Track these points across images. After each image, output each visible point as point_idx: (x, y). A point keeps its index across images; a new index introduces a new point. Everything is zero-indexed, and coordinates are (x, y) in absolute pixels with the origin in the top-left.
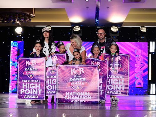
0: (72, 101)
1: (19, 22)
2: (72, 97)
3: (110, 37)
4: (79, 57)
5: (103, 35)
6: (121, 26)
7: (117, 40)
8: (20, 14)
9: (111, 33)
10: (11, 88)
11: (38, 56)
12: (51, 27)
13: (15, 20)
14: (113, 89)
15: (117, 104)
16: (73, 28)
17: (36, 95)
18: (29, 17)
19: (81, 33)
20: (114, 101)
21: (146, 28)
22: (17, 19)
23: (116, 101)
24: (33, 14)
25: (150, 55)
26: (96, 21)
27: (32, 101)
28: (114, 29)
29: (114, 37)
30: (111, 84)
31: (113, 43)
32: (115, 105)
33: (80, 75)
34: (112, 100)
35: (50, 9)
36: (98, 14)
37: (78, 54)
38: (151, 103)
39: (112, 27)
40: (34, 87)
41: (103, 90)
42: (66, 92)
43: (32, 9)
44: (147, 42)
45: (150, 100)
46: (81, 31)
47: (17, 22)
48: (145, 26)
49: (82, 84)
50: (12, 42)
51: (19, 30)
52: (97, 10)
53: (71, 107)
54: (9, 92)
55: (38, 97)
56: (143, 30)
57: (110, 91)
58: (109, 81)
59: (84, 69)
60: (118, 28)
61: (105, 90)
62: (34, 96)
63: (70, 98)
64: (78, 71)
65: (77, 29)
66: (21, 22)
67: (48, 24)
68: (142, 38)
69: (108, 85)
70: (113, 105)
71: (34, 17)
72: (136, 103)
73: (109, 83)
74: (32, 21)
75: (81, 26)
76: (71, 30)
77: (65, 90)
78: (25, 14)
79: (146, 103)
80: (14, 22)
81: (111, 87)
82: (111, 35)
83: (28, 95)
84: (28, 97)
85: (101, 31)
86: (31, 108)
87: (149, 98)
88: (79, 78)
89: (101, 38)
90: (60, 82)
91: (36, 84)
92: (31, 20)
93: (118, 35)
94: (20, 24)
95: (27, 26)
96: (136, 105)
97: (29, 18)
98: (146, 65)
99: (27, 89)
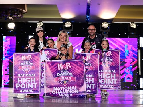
0: (60, 95)
1: (11, 18)
2: (59, 91)
3: (101, 33)
4: (66, 53)
5: (94, 31)
6: (112, 22)
7: (108, 35)
8: (12, 10)
9: (101, 28)
10: (3, 82)
11: (32, 51)
12: (43, 23)
13: (8, 15)
14: (105, 83)
15: (107, 98)
16: (64, 23)
17: (32, 89)
18: (22, 12)
19: (72, 29)
20: (104, 95)
21: (136, 24)
22: (9, 15)
23: (106, 95)
24: (25, 10)
25: (139, 51)
26: (87, 17)
27: (28, 95)
28: (105, 25)
29: (104, 32)
30: (103, 78)
31: (104, 39)
32: (106, 99)
33: (67, 70)
34: (103, 94)
35: (42, 5)
36: (89, 10)
37: (65, 50)
38: (140, 97)
39: (103, 23)
40: (29, 81)
41: (95, 84)
42: (53, 87)
43: (24, 5)
44: (136, 38)
45: (140, 94)
46: (72, 27)
47: (10, 18)
48: (135, 23)
49: (69, 78)
50: (4, 37)
51: (11, 26)
52: (88, 6)
53: (58, 101)
54: (1, 86)
55: (34, 91)
56: (133, 26)
57: (103, 85)
58: (101, 76)
59: (71, 64)
60: (109, 24)
61: (97, 85)
62: (29, 90)
63: (57, 92)
64: (65, 66)
65: (68, 25)
66: (14, 18)
67: (40, 20)
68: (132, 34)
69: (100, 79)
70: (103, 99)
71: (26, 12)
72: (125, 98)
73: (102, 78)
74: (24, 17)
75: (73, 21)
76: (63, 26)
77: (53, 85)
78: (18, 10)
79: (135, 97)
80: (6, 17)
81: (103, 81)
82: (101, 30)
83: (24, 89)
84: (24, 91)
85: (92, 27)
86: (23, 101)
87: (139, 92)
88: (66, 73)
89: (92, 34)
90: (48, 77)
91: (31, 78)
92: (23, 15)
93: (108, 31)
94: (13, 20)
95: (20, 21)
96: (126, 99)
97: (22, 14)
98: (136, 60)
99: (23, 83)
